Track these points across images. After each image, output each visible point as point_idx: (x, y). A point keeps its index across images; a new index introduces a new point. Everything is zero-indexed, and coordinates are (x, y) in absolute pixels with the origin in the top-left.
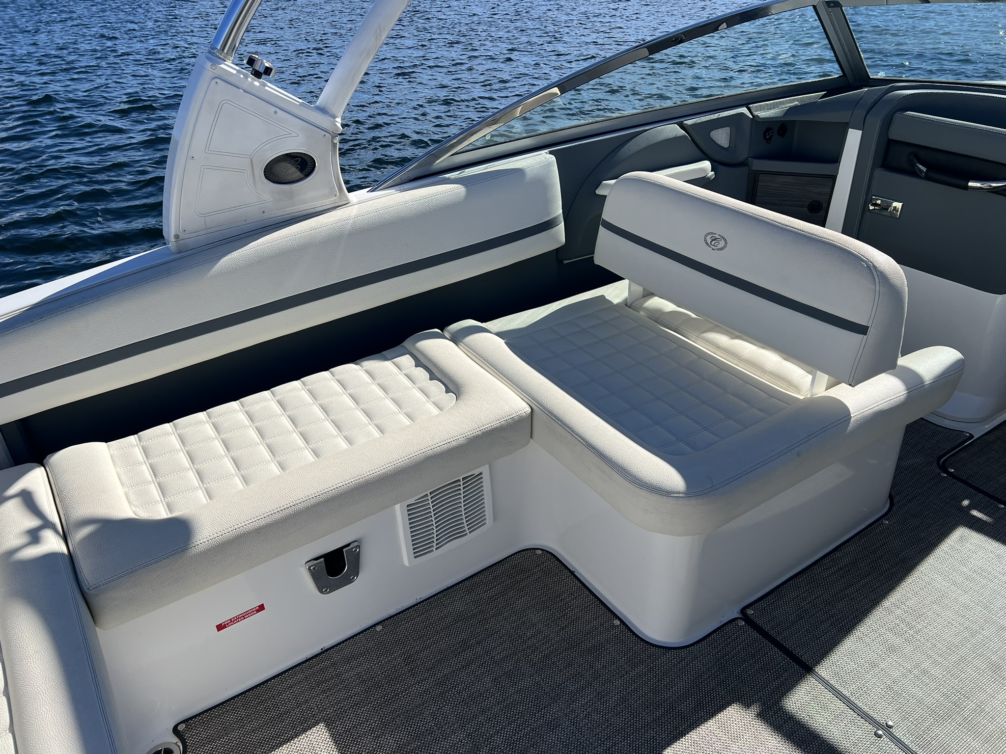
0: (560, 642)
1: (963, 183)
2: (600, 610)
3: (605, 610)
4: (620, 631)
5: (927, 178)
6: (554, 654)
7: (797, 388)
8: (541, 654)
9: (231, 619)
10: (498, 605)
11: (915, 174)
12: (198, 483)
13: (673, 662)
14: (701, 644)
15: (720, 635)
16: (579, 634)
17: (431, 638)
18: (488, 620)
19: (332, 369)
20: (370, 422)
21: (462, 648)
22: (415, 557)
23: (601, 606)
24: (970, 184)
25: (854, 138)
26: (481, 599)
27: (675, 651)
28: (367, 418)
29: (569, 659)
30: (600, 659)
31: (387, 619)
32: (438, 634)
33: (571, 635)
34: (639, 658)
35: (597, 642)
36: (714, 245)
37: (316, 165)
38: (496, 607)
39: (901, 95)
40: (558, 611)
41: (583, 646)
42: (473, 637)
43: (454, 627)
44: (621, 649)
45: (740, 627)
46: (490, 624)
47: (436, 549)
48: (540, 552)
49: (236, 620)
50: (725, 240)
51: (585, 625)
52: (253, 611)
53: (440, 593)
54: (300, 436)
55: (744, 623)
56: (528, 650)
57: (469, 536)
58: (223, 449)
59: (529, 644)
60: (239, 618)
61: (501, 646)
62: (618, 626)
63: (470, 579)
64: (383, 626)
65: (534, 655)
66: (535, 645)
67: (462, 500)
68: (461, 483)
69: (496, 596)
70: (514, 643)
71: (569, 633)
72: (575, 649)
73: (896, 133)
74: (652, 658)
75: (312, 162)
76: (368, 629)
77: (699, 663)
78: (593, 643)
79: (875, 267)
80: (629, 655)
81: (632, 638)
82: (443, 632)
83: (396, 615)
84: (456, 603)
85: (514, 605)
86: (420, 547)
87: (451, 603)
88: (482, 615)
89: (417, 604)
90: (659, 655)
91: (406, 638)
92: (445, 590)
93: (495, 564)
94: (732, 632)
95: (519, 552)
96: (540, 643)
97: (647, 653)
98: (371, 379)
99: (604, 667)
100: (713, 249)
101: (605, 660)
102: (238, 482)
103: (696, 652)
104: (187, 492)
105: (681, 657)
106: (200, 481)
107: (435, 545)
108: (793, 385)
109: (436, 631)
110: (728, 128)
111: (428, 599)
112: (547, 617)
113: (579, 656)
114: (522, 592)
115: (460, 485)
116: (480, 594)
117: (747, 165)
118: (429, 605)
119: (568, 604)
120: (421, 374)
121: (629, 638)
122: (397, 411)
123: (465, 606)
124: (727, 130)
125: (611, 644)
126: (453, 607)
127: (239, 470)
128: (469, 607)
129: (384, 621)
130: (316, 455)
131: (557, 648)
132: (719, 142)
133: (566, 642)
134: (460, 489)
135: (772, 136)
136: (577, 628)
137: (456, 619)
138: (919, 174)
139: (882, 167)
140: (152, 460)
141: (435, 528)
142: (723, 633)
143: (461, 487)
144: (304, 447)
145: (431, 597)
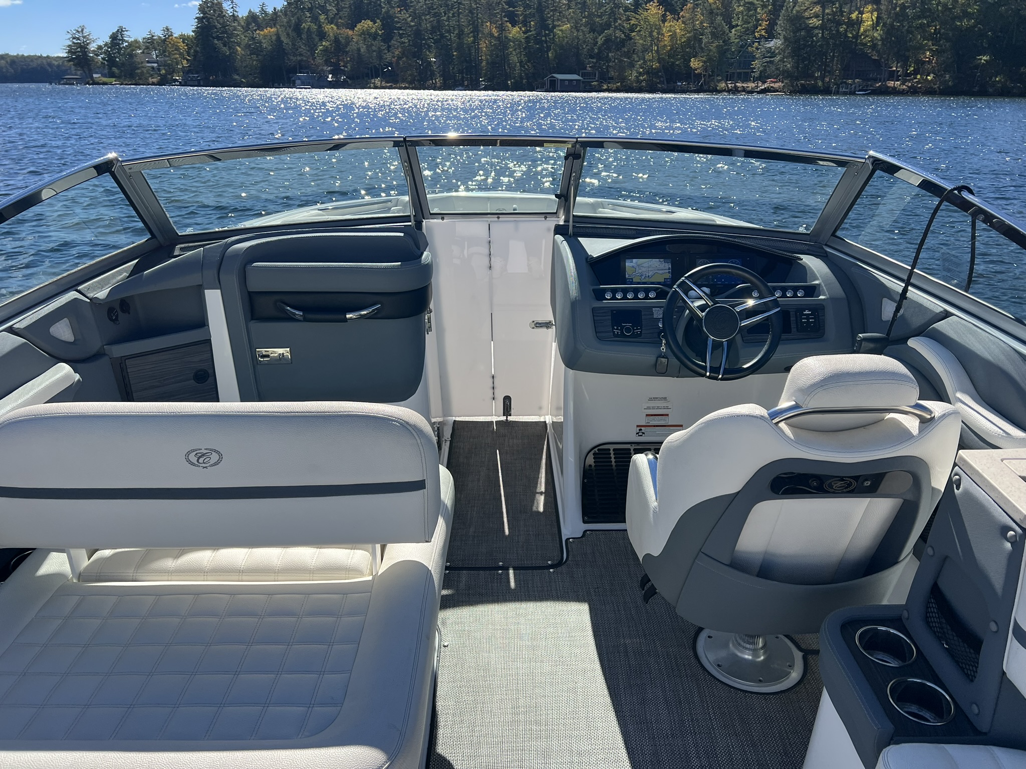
1: (341, 317)
5: (306, 320)
7: (357, 571)
11: (291, 319)
24: (348, 316)
25: (214, 299)
36: (204, 463)
39: (240, 249)
50: (215, 451)
73: (255, 285)
79: (407, 423)
100: (204, 467)
108: (352, 570)
110: (65, 320)
117: (104, 354)
132: (64, 338)
135: (117, 315)
138: (298, 318)
139: (252, 319)
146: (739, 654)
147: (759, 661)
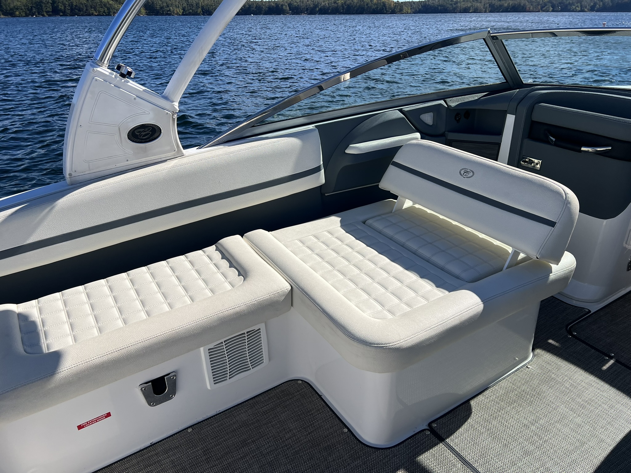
0: (307, 443)
1: (578, 148)
2: (336, 421)
3: (339, 422)
4: (347, 436)
5: (556, 145)
6: (302, 450)
8: (293, 450)
9: (87, 422)
10: (269, 417)
11: (548, 142)
12: (70, 331)
13: (380, 458)
14: (399, 446)
15: (413, 440)
16: (320, 438)
17: (223, 438)
18: (261, 426)
19: (168, 260)
20: (186, 294)
21: (242, 445)
22: (215, 383)
23: (336, 419)
24: (583, 149)
25: (510, 120)
26: (258, 412)
27: (382, 451)
28: (185, 291)
29: (312, 454)
30: (332, 455)
31: (196, 424)
32: (228, 435)
33: (315, 438)
34: (358, 455)
35: (331, 443)
36: (465, 175)
37: (162, 131)
38: (267, 418)
39: (540, 93)
40: (308, 421)
41: (322, 445)
42: (250, 438)
43: (239, 431)
44: (346, 448)
45: (426, 436)
46: (262, 429)
47: (229, 378)
48: (300, 382)
49: (91, 422)
50: (473, 172)
51: (324, 432)
52: (103, 417)
53: (232, 407)
54: (140, 302)
55: (429, 433)
56: (285, 447)
57: (252, 371)
58: (90, 310)
59: (286, 443)
60: (93, 421)
61: (268, 444)
62: (346, 432)
63: (253, 399)
64: (193, 428)
65: (289, 451)
66: (290, 444)
67: (247, 347)
68: (246, 335)
69: (268, 410)
70: (277, 443)
71: (313, 437)
72: (316, 447)
73: (537, 117)
74: (366, 455)
75: (159, 130)
76: (183, 430)
77: (397, 459)
78: (329, 444)
80: (351, 452)
81: (354, 441)
82: (231, 433)
83: (202, 421)
84: (242, 415)
85: (280, 417)
86: (217, 378)
87: (239, 414)
88: (258, 423)
89: (216, 415)
90: (371, 453)
91: (206, 437)
92: (236, 406)
93: (271, 389)
94: (421, 439)
95: (287, 382)
96: (293, 443)
97: (363, 451)
98: (192, 266)
99: (334, 460)
100: (464, 177)
101: (335, 455)
102: (95, 332)
103: (396, 452)
104: (61, 337)
105: (386, 455)
106: (71, 330)
107: (228, 376)
109: (226, 433)
110: (431, 113)
111: (224, 411)
112: (300, 425)
113: (319, 452)
114: (286, 408)
115: (245, 337)
116: (258, 409)
117: (444, 136)
118: (225, 416)
119: (315, 417)
120: (225, 264)
121: (352, 441)
122: (205, 287)
123: (247, 417)
124: (431, 114)
125: (340, 444)
126: (240, 417)
127: (97, 324)
128: (250, 418)
129: (194, 425)
130: (148, 315)
131: (304, 446)
132: (426, 122)
133: (311, 442)
134: (245, 339)
135: (460, 118)
136: (319, 433)
137: (241, 426)
138: (551, 142)
139: (528, 138)
140: (44, 316)
141: (228, 365)
142: (415, 439)
143: (246, 338)
144: (142, 309)
145: (226, 410)
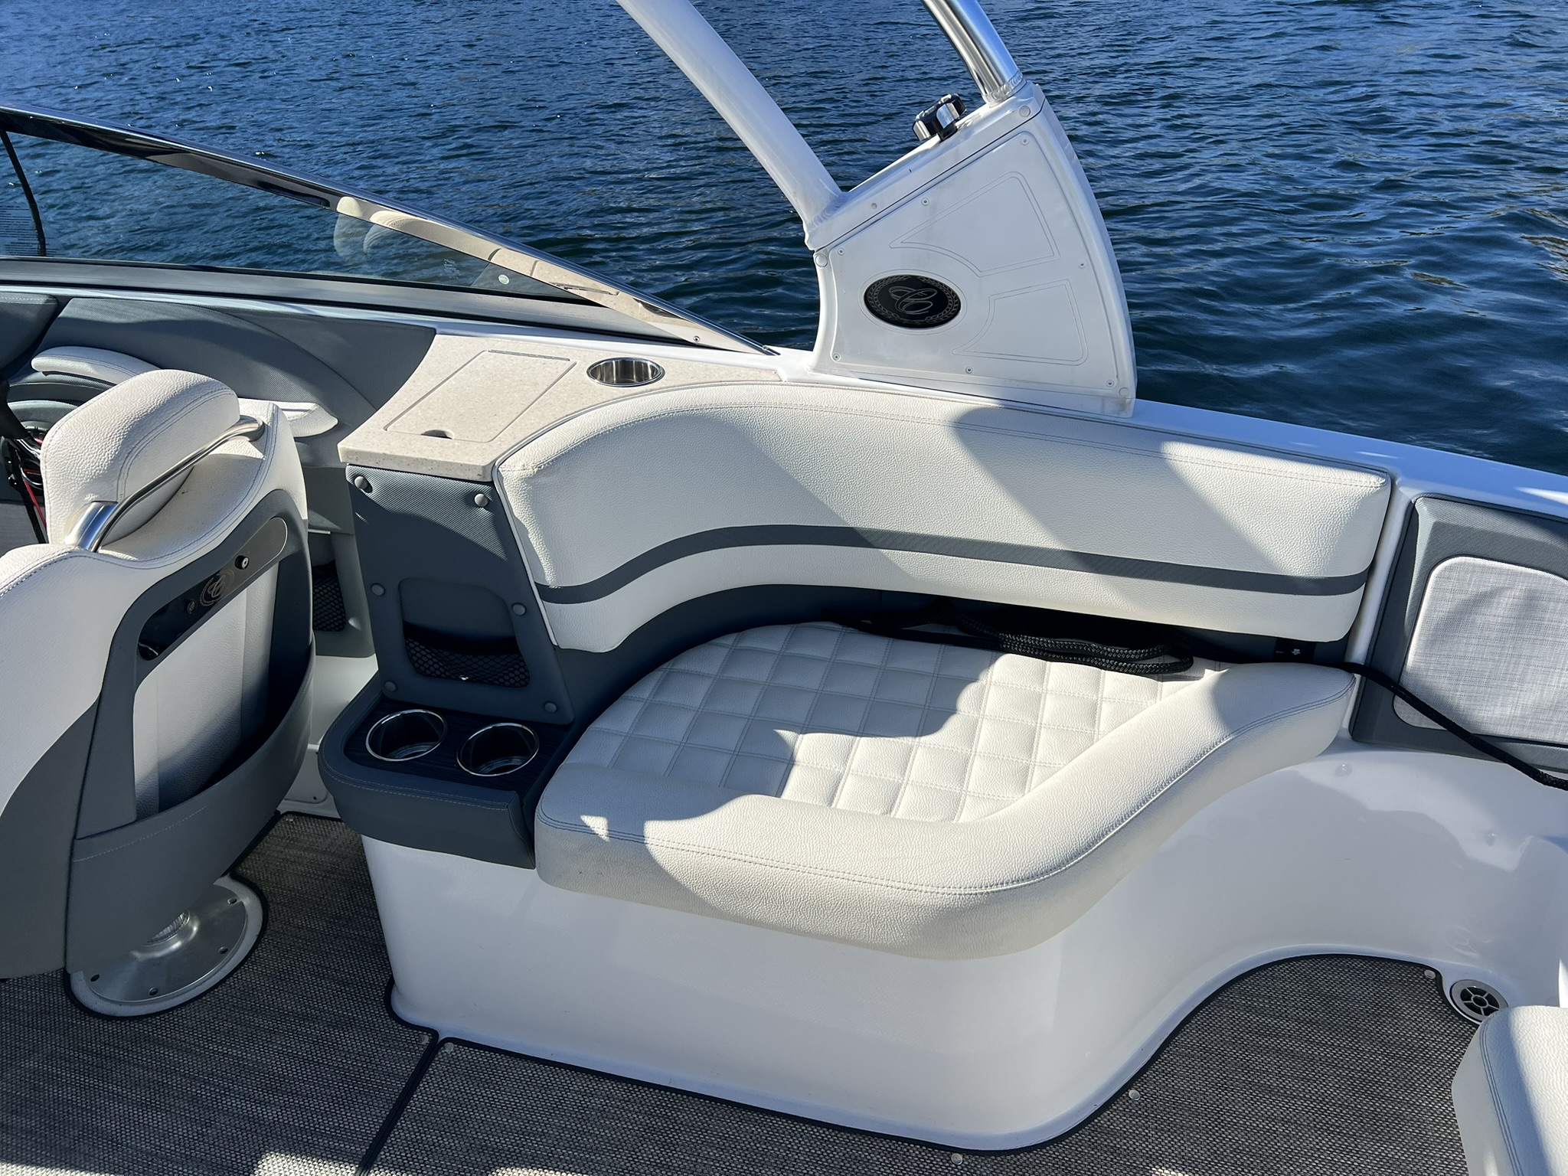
146: (158, 954)
147: (196, 937)
